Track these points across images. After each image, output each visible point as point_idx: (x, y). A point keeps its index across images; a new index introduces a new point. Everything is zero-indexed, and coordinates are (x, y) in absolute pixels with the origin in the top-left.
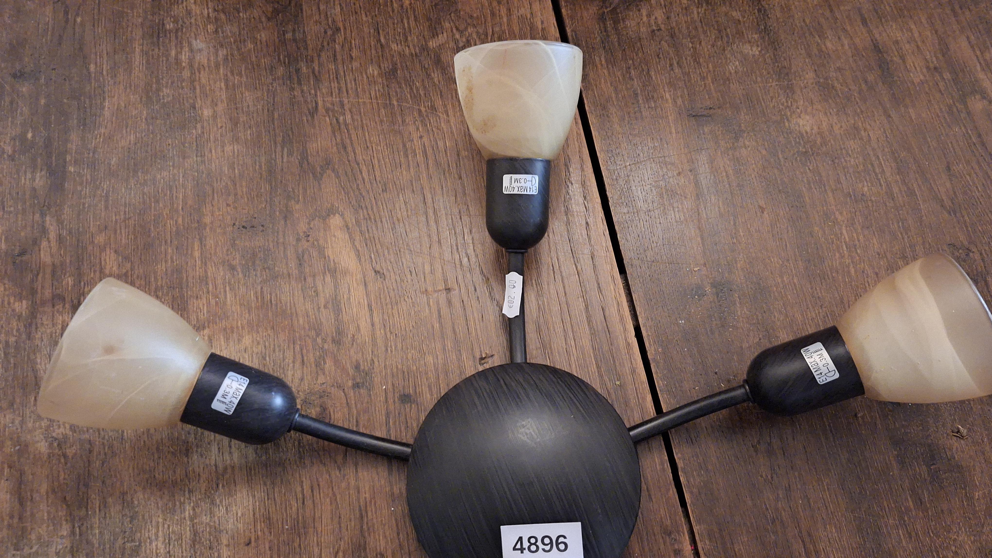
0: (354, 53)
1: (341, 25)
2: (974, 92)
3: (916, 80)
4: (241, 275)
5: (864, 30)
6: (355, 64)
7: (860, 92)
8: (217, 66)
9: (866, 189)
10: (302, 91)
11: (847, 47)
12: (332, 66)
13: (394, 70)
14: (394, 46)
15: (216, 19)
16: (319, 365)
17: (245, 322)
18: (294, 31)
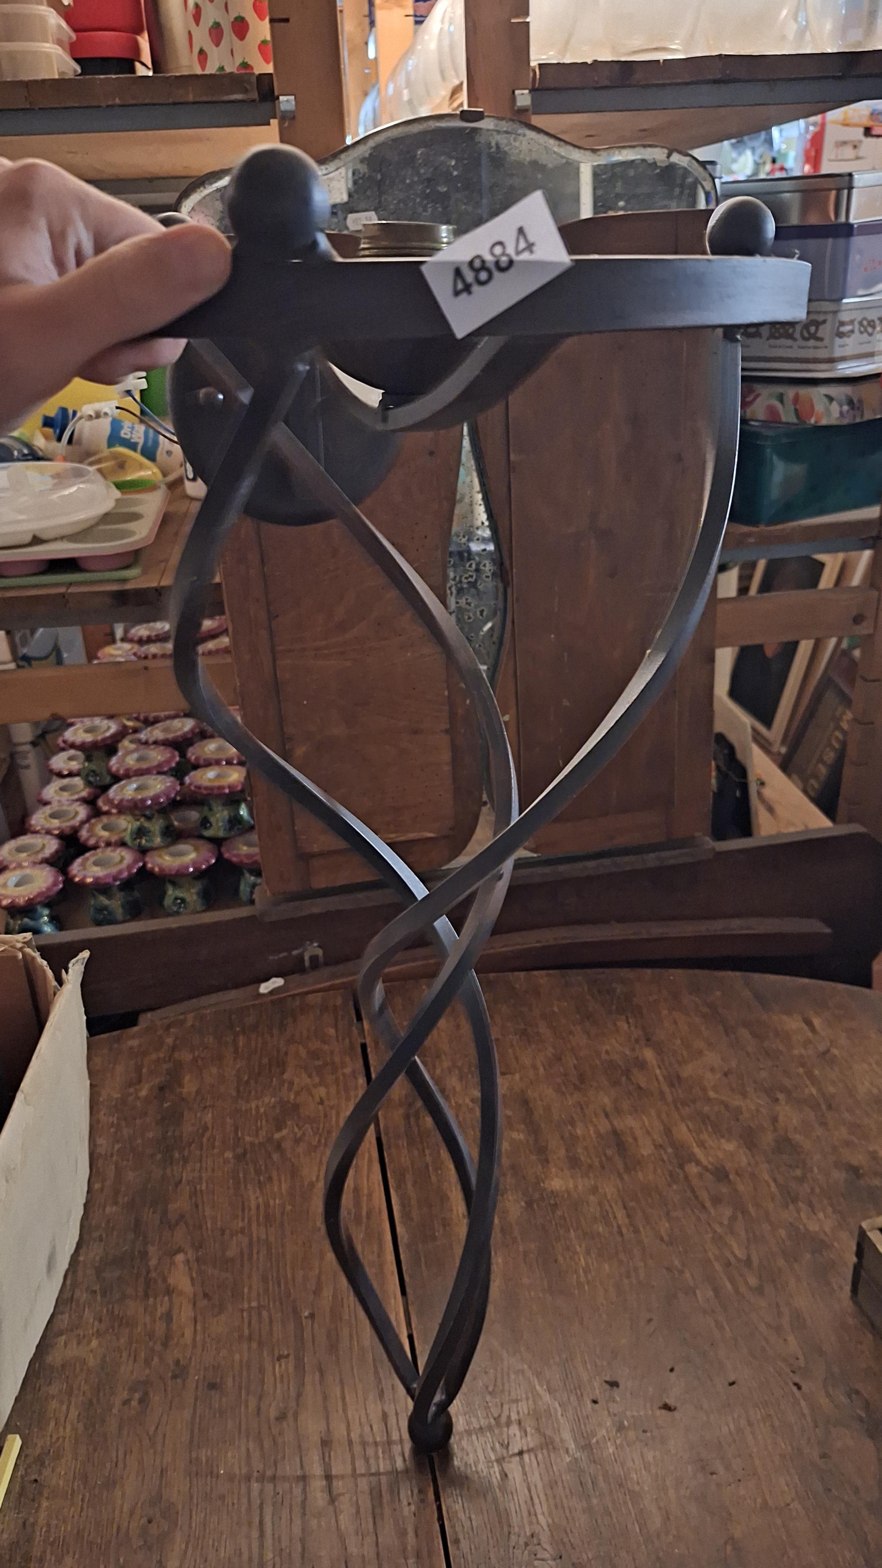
0: (217, 1144)
1: (210, 1126)
2: (690, 1161)
3: (645, 1154)
4: (99, 1298)
5: (607, 1121)
6: (216, 1151)
7: (601, 1162)
8: (112, 1155)
9: (601, 1229)
10: (173, 1170)
11: (592, 1132)
12: (198, 1153)
13: (245, 1154)
14: (247, 1139)
15: (118, 1124)
16: (147, 1362)
17: (95, 1330)
18: (174, 1131)
